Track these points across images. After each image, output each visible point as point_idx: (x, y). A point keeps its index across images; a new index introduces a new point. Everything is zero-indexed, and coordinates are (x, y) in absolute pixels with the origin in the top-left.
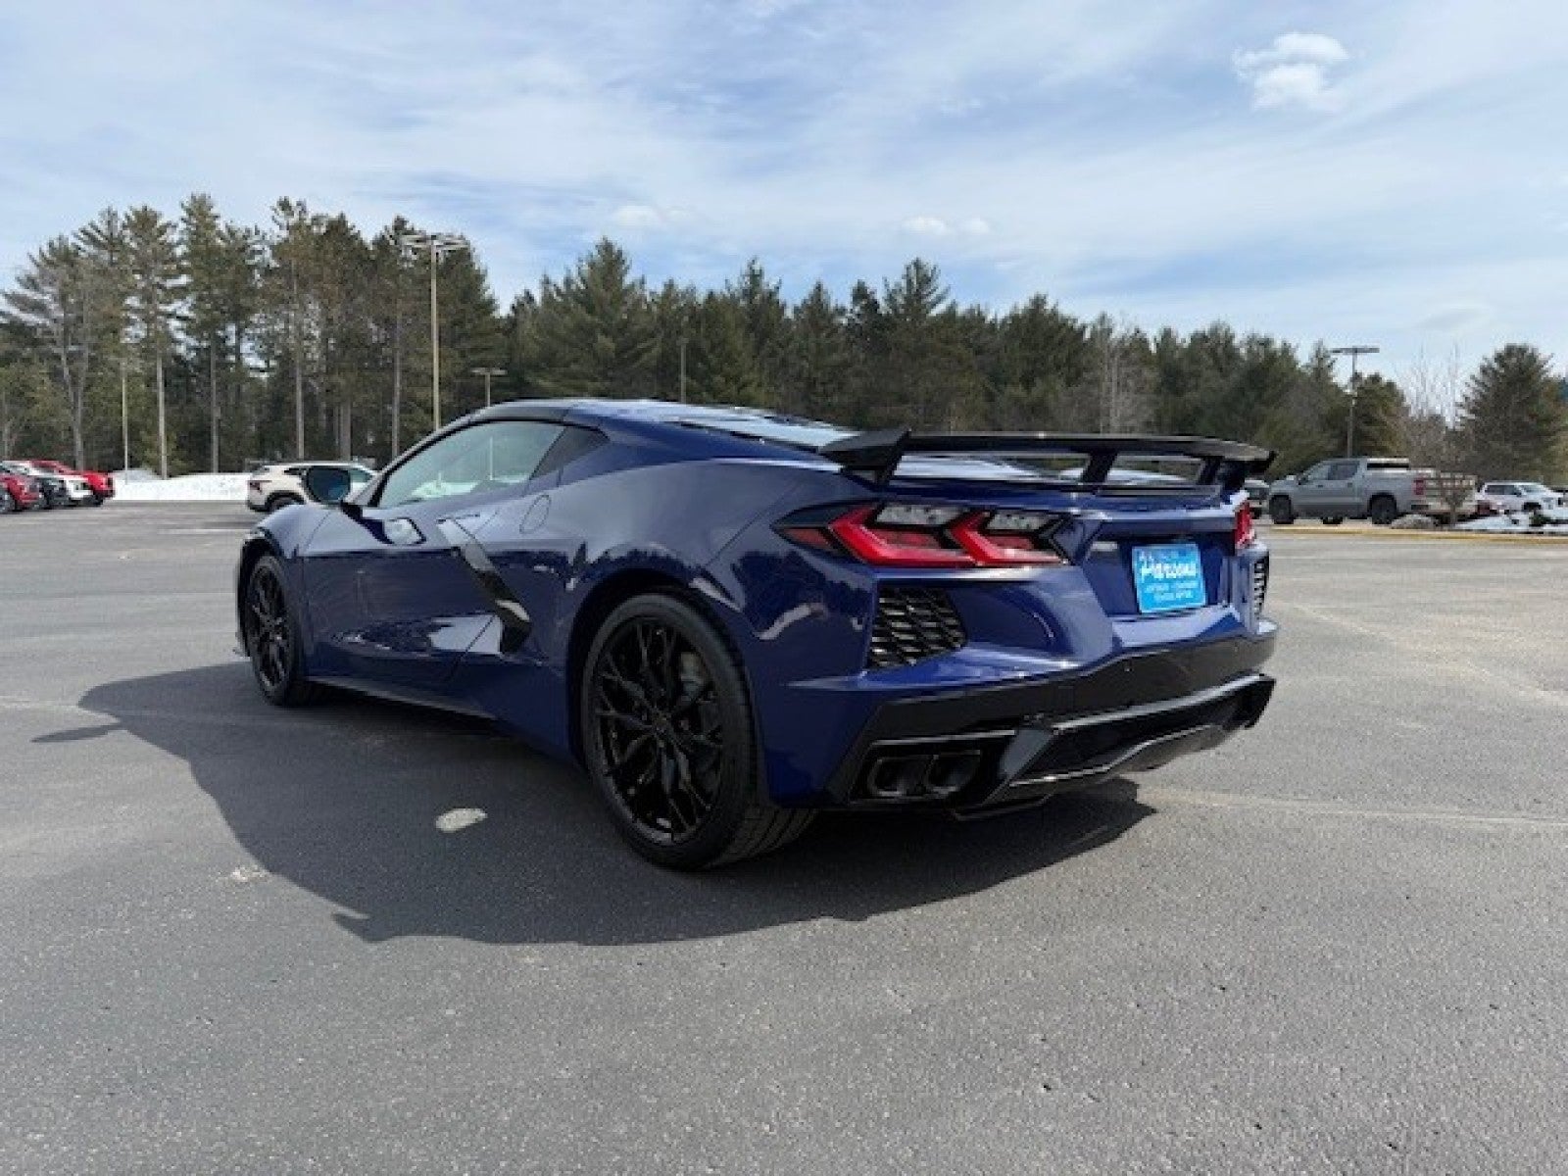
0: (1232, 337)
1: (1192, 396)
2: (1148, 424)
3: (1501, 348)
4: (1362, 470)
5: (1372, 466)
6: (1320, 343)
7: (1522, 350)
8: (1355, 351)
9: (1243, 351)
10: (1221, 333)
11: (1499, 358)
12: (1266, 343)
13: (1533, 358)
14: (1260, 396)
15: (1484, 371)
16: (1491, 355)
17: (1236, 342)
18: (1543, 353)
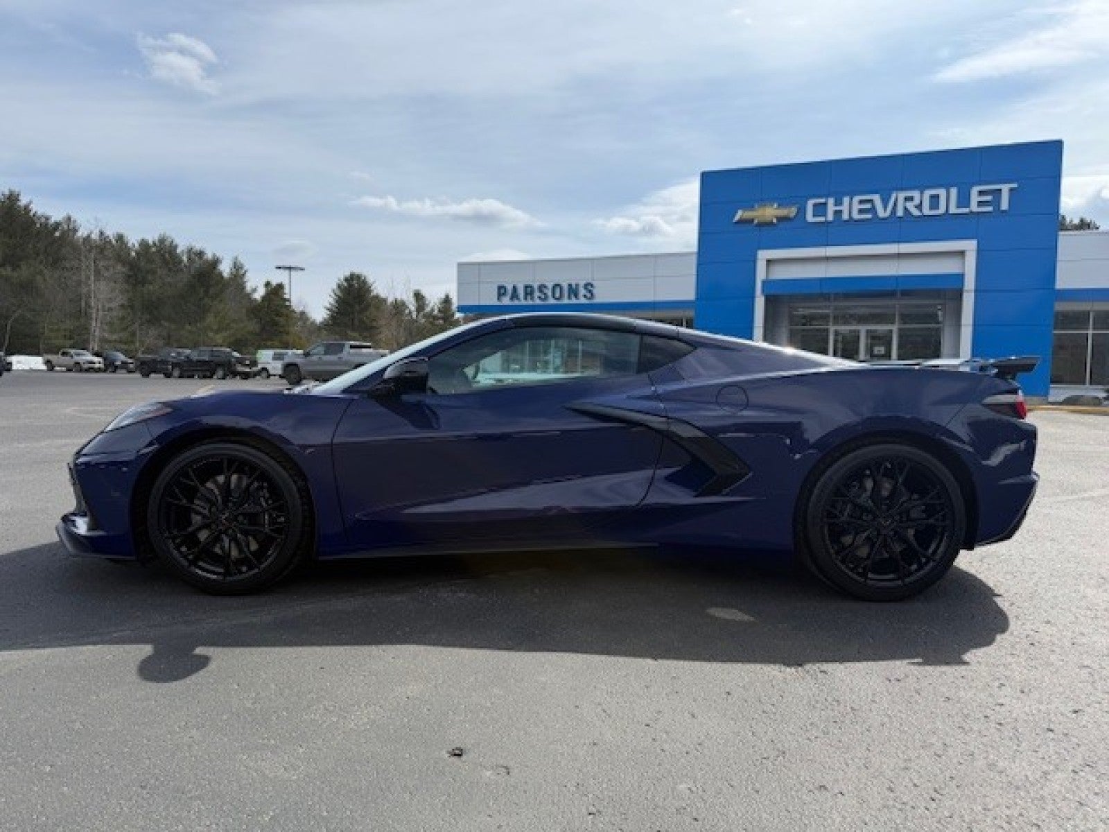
0: (176, 247)
1: (152, 288)
2: (122, 306)
3: (348, 274)
4: (347, 349)
5: (352, 347)
6: (236, 258)
7: (359, 277)
8: (290, 268)
9: (185, 258)
10: (167, 243)
11: (346, 280)
12: (200, 254)
13: (365, 282)
14: (206, 292)
15: (339, 286)
16: (342, 278)
17: (178, 251)
18: (370, 280)
